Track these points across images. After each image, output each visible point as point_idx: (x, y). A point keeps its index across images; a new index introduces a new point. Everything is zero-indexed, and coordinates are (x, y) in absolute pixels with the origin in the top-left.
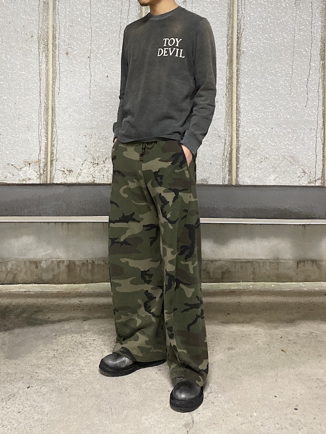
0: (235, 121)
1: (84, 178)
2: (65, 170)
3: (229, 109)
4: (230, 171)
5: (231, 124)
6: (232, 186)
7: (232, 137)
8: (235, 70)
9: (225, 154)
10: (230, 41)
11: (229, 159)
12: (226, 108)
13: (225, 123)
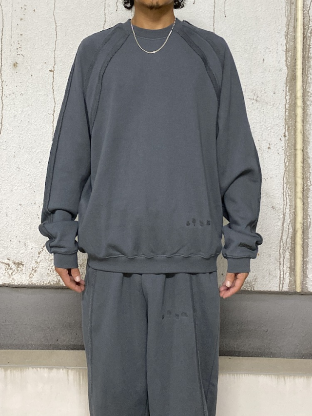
0: (299, 181)
1: (42, 276)
2: (10, 263)
3: (289, 160)
4: (293, 269)
5: (293, 187)
6: (295, 293)
7: (295, 209)
8: (299, 94)
9: (284, 238)
10: (292, 43)
11: (290, 248)
12: (285, 159)
13: (283, 185)
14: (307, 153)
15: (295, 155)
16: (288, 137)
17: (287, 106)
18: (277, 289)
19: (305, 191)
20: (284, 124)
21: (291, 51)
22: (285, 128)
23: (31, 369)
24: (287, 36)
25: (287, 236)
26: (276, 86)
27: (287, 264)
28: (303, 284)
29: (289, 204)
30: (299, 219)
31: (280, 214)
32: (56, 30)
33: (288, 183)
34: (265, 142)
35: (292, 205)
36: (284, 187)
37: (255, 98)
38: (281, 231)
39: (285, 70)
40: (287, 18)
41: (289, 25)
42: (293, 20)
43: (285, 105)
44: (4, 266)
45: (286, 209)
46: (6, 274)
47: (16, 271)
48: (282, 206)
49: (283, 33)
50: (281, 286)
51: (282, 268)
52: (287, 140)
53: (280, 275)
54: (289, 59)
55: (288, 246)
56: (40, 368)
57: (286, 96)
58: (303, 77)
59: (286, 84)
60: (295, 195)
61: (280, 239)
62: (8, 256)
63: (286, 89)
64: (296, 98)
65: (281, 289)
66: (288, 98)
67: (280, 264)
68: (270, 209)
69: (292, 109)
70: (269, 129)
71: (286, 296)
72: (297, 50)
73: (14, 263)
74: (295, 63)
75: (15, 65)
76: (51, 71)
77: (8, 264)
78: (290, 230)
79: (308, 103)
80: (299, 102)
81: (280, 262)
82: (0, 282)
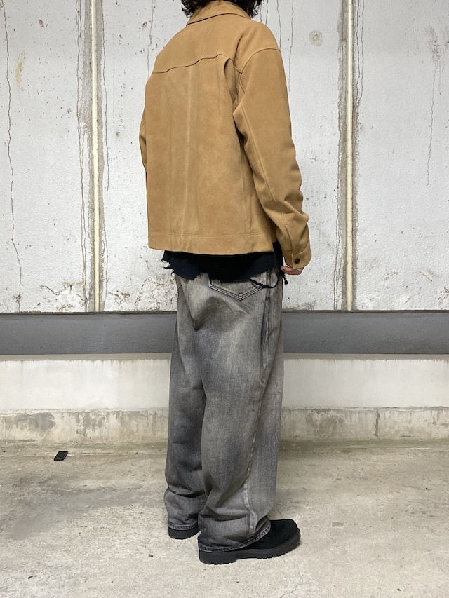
14: (356, 201)
15: (346, 202)
16: (340, 188)
17: (340, 163)
18: (333, 309)
19: (354, 231)
20: (337, 178)
21: (343, 118)
22: (338, 181)
24: (339, 106)
25: (339, 267)
26: (331, 148)
27: (340, 289)
28: (353, 304)
29: (341, 241)
30: (349, 253)
31: (334, 249)
33: (340, 224)
34: (322, 193)
35: (344, 242)
36: (337, 228)
38: (335, 263)
39: (338, 134)
40: (340, 92)
41: (341, 97)
42: (344, 94)
43: (338, 162)
44: (114, 297)
45: (339, 245)
46: (116, 303)
47: (124, 300)
48: (336, 243)
49: (337, 104)
50: (335, 306)
51: (336, 292)
52: (340, 191)
53: (335, 297)
54: (341, 125)
55: (340, 274)
57: (339, 155)
58: (352, 139)
59: (339, 145)
60: (346, 234)
61: (334, 269)
62: (117, 289)
63: (339, 149)
64: (347, 157)
65: (335, 308)
66: (340, 157)
67: (334, 289)
68: (326, 245)
69: (343, 166)
70: (325, 182)
71: (340, 314)
72: (348, 117)
73: (122, 294)
74: (346, 128)
75: (118, 134)
77: (118, 296)
78: (342, 262)
79: (357, 160)
80: (350, 160)
81: (334, 287)
82: (111, 310)
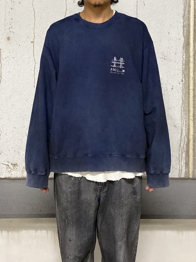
0: (191, 109)
3: (185, 96)
4: (187, 164)
5: (188, 113)
6: (189, 179)
7: (189, 127)
8: (192, 54)
9: (182, 145)
10: (187, 22)
11: (186, 151)
12: (182, 96)
13: (181, 112)
15: (189, 93)
16: (184, 81)
17: (184, 63)
18: (177, 177)
19: (195, 115)
20: (182, 73)
21: (186, 27)
22: (182, 76)
23: (24, 231)
24: (184, 17)
25: (183, 144)
26: (177, 49)
27: (184, 161)
28: (193, 173)
29: (185, 123)
30: (191, 133)
31: (179, 130)
32: (34, 15)
33: (184, 110)
34: (170, 85)
35: (187, 124)
36: (181, 113)
37: (163, 57)
38: (180, 141)
39: (183, 39)
40: (184, 5)
41: (185, 10)
42: (188, 7)
43: (183, 61)
44: (5, 166)
45: (183, 127)
46: (7, 171)
47: (13, 169)
48: (181, 125)
49: (181, 15)
50: (180, 174)
51: (180, 163)
52: (184, 84)
53: (179, 167)
54: (185, 32)
55: (184, 150)
56: (30, 230)
57: (183, 56)
58: (194, 43)
59: (183, 48)
60: (189, 118)
61: (179, 146)
62: (8, 160)
63: (183, 51)
64: (189, 57)
65: (180, 176)
66: (184, 57)
67: (179, 161)
68: (173, 127)
69: (187, 64)
70: (172, 76)
71: (183, 181)
72: (190, 26)
73: (12, 164)
74: (189, 34)
75: (9, 38)
76: (32, 42)
77: (8, 165)
78: (185, 140)
80: (192, 60)
81: (179, 160)
82: (3, 177)
